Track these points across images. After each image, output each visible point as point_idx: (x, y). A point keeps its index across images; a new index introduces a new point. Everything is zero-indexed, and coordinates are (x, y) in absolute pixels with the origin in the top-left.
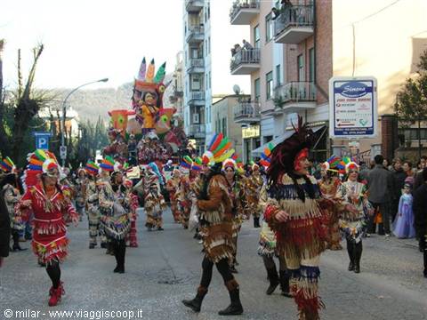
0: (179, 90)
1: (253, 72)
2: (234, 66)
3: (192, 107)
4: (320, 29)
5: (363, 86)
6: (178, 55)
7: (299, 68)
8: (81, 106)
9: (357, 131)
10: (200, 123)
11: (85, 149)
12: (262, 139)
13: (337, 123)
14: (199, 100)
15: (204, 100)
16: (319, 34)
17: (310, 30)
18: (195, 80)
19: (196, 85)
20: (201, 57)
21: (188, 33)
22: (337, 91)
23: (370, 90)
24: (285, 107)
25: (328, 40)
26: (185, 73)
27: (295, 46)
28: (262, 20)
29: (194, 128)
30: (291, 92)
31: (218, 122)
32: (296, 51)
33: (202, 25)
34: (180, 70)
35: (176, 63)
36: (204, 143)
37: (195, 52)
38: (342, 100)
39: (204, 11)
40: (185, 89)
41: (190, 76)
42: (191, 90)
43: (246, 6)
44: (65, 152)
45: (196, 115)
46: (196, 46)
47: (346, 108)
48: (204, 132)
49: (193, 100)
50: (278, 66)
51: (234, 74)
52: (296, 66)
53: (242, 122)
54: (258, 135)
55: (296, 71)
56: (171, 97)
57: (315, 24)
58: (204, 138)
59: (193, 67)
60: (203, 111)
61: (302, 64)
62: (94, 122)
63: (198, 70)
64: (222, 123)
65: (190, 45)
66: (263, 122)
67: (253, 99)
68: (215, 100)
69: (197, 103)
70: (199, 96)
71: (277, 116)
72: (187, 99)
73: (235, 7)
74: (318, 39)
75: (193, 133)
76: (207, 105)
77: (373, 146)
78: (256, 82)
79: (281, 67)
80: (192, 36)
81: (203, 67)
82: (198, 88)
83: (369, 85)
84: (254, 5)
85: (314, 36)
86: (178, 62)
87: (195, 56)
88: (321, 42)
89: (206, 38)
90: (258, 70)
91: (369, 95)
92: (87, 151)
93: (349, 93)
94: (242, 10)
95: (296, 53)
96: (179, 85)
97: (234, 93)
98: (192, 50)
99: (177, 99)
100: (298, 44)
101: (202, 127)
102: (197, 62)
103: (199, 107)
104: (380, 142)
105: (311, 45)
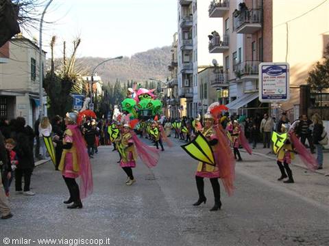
0: (175, 61)
1: (225, 51)
2: (211, 47)
3: (184, 75)
4: (265, 25)
5: (280, 68)
6: (174, 36)
7: (253, 51)
8: (103, 71)
9: (276, 97)
10: (189, 86)
11: (107, 105)
12: (230, 99)
13: (264, 92)
14: (189, 69)
15: (192, 69)
16: (265, 28)
17: (259, 25)
18: (186, 55)
19: (186, 58)
20: (190, 38)
21: (181, 21)
22: (264, 71)
23: (285, 71)
24: (242, 78)
25: (270, 33)
26: (179, 49)
27: (251, 35)
28: (230, 15)
29: (185, 90)
30: (246, 67)
31: (201, 86)
32: (251, 39)
33: (192, 15)
34: (176, 47)
35: (173, 41)
36: (192, 101)
37: (186, 35)
38: (267, 77)
39: (193, 5)
40: (179, 61)
41: (183, 51)
42: (183, 62)
43: (219, 5)
44: (93, 108)
45: (186, 80)
46: (187, 30)
47: (269, 82)
48: (192, 93)
49: (185, 70)
50: (240, 49)
51: (212, 52)
52: (251, 49)
53: (217, 87)
54: (227, 96)
55: (251, 53)
56: (170, 67)
57: (262, 22)
58: (192, 98)
59: (184, 46)
60: (192, 77)
61: (255, 48)
62: (113, 83)
63: (188, 48)
64: (204, 88)
65: (183, 29)
66: (230, 87)
67: (224, 70)
68: (200, 70)
69: (187, 72)
70: (188, 66)
71: (239, 83)
72: (180, 68)
73: (212, 5)
74: (264, 31)
75: (185, 93)
76: (194, 74)
77: (295, 105)
78: (226, 59)
79: (242, 49)
80: (184, 23)
81: (192, 45)
82: (188, 60)
83: (284, 67)
84: (225, 4)
85: (262, 29)
86: (175, 40)
87: (186, 37)
88: (266, 34)
89: (194, 25)
90: (228, 50)
91: (284, 74)
92: (108, 106)
93: (271, 73)
94: (217, 8)
95: (251, 41)
96: (175, 58)
97: (213, 65)
98: (184, 33)
99: (173, 69)
100: (253, 34)
101: (190, 89)
102: (187, 42)
103: (189, 75)
104: (299, 103)
105: (260, 36)
